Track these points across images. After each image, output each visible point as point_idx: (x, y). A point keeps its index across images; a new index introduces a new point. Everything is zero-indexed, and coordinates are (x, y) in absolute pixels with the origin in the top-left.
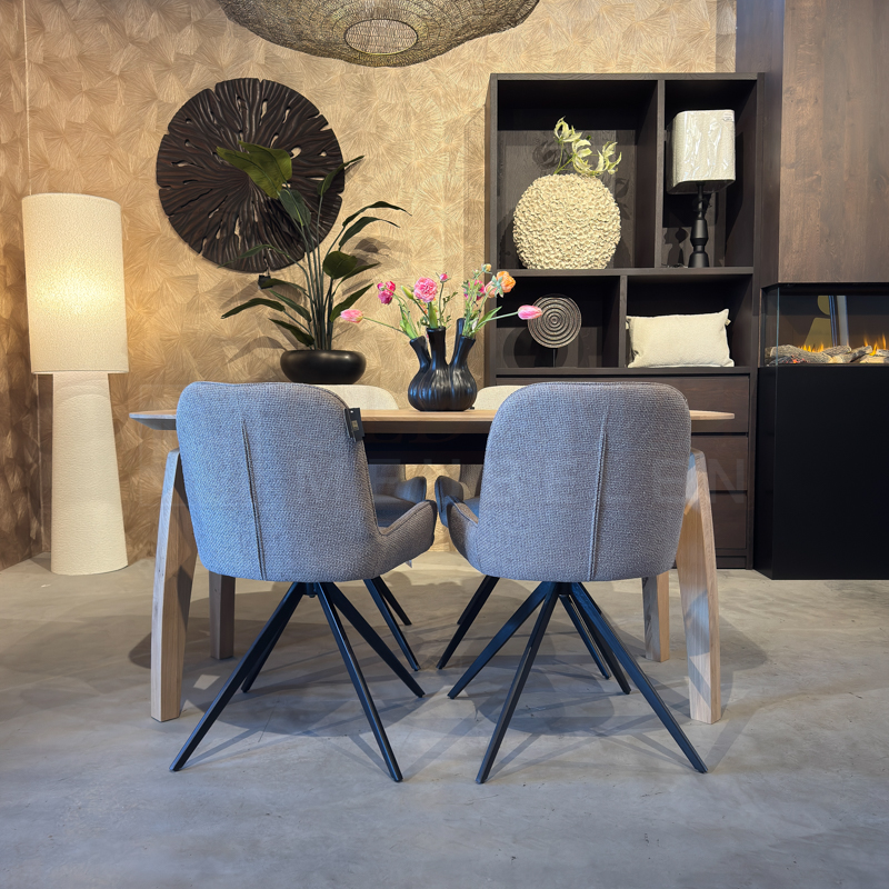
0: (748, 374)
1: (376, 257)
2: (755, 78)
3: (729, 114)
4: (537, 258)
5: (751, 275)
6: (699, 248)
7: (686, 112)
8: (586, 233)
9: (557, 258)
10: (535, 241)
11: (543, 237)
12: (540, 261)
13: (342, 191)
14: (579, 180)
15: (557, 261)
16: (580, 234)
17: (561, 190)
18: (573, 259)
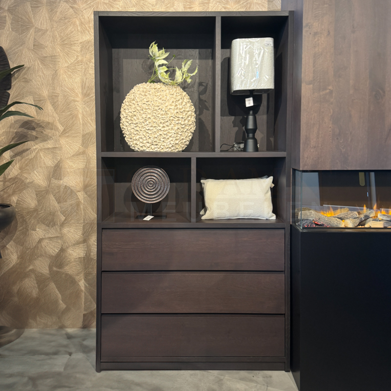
0: (284, 228)
1: (34, 133)
2: (287, 14)
3: (269, 41)
4: (135, 142)
5: (285, 157)
6: (251, 135)
7: (238, 40)
8: (167, 126)
9: (148, 142)
10: (132, 131)
11: (137, 128)
12: (136, 144)
13: (10, 89)
14: (163, 87)
15: (148, 145)
16: (164, 127)
17: (150, 95)
18: (160, 144)
